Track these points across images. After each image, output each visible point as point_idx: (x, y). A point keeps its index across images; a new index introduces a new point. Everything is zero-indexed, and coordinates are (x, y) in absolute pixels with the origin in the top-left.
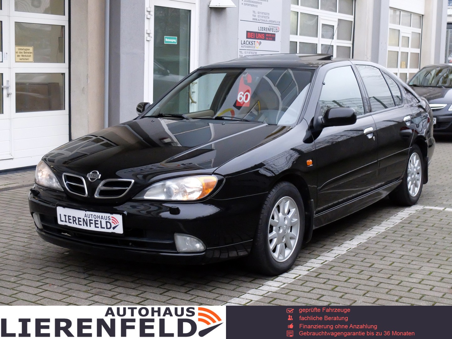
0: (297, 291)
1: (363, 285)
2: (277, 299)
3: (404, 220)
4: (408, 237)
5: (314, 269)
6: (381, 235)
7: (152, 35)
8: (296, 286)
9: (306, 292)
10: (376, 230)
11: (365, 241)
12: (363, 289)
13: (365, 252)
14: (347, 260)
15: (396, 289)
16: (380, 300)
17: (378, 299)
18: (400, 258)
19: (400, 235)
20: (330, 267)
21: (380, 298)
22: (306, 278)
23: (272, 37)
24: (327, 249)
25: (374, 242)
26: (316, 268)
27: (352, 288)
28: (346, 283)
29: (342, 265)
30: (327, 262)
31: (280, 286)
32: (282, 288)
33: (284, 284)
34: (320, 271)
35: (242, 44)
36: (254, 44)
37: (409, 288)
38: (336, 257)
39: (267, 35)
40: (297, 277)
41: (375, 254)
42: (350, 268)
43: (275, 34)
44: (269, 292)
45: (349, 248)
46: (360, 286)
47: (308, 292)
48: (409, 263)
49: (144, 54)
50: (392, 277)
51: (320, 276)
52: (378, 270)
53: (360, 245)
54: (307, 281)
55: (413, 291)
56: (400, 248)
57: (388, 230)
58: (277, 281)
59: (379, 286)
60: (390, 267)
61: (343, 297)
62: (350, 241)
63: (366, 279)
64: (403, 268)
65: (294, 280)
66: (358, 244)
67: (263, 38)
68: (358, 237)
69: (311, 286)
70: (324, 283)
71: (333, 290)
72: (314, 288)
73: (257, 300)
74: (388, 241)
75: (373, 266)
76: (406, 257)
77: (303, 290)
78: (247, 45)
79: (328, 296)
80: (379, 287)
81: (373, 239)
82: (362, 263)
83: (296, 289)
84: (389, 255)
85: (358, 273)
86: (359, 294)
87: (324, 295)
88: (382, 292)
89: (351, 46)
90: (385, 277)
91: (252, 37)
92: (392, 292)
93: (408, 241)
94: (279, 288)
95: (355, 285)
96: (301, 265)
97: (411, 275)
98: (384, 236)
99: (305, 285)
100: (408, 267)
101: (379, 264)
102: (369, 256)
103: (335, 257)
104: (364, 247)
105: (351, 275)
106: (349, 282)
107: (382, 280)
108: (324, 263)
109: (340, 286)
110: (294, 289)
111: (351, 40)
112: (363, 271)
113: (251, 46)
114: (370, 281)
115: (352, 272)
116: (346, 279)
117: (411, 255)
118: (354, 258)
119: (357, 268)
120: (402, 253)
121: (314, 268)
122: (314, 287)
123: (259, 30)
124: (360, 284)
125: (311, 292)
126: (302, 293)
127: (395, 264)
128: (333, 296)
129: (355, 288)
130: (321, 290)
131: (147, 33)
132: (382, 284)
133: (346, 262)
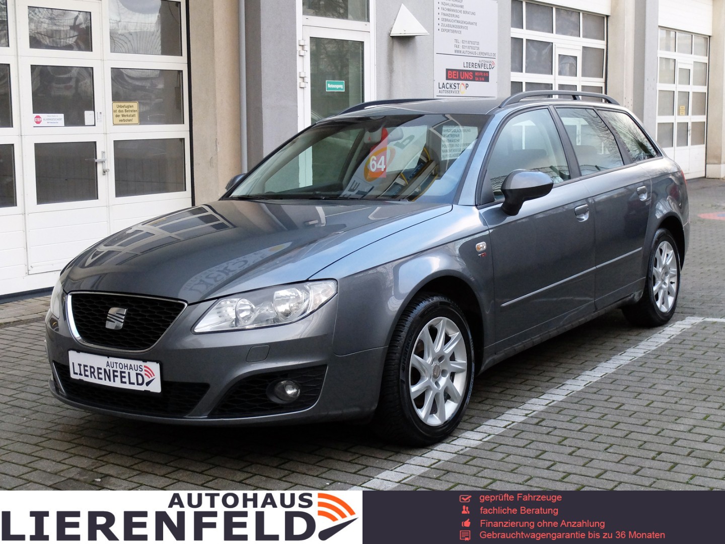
0: (507, 445)
1: (605, 435)
2: (477, 457)
3: (673, 339)
4: (677, 364)
5: (535, 413)
6: (637, 361)
7: (308, 79)
8: (507, 439)
9: (520, 447)
10: (631, 354)
11: (613, 370)
12: (604, 442)
13: (612, 387)
14: (584, 399)
15: (653, 441)
16: (628, 457)
17: (626, 456)
18: (663, 395)
19: (665, 362)
20: (559, 409)
21: (628, 454)
22: (522, 427)
23: (483, 77)
24: (555, 383)
25: (627, 373)
26: (537, 412)
27: (589, 441)
28: (579, 433)
29: (577, 406)
30: (555, 402)
31: (483, 439)
32: (486, 441)
33: (489, 436)
34: (543, 417)
35: (439, 88)
36: (457, 87)
37: (673, 440)
38: (569, 395)
39: (476, 74)
40: (509, 425)
41: (627, 390)
42: (588, 410)
43: (488, 72)
44: (466, 447)
45: (588, 382)
46: (600, 437)
47: (523, 447)
48: (676, 403)
49: (297, 107)
50: (649, 424)
51: (543, 423)
52: (628, 413)
53: (605, 377)
54: (523, 431)
55: (678, 443)
56: (664, 380)
57: (648, 354)
58: (479, 432)
59: (628, 437)
60: (647, 409)
61: (574, 454)
62: (590, 372)
63: (610, 426)
64: (667, 409)
65: (504, 429)
66: (602, 375)
67: (471, 79)
68: (604, 364)
69: (527, 438)
70: (548, 434)
71: (560, 443)
72: (533, 441)
73: (447, 459)
74: (647, 370)
75: (622, 408)
76: (673, 394)
77: (516, 445)
78: (447, 90)
79: (553, 452)
80: (628, 439)
81: (624, 368)
82: (605, 403)
83: (506, 443)
84: (646, 391)
85: (599, 419)
86: (598, 449)
87: (546, 451)
88: (632, 446)
89: (603, 85)
90: (639, 423)
91: (454, 78)
92: (647, 446)
93: (677, 370)
94: (481, 442)
95: (593, 436)
96: (517, 408)
97: (678, 419)
98: (642, 362)
99: (519, 436)
100: (673, 408)
101: (631, 405)
102: (617, 393)
103: (566, 395)
104: (611, 380)
105: (588, 422)
106: (585, 432)
107: (633, 428)
108: (550, 405)
109: (571, 438)
110: (502, 443)
111: (602, 77)
112: (606, 414)
113: (453, 90)
114: (616, 430)
115: (589, 417)
116: (580, 427)
117: (680, 390)
118: (595, 397)
119: (598, 411)
120: (667, 388)
121: (534, 411)
122: (533, 439)
123: (464, 67)
124: (600, 435)
125: (528, 446)
126: (514, 448)
127: (655, 404)
128: (560, 452)
129: (592, 440)
130: (542, 443)
131: (300, 77)
132: (632, 433)
133: (582, 402)
